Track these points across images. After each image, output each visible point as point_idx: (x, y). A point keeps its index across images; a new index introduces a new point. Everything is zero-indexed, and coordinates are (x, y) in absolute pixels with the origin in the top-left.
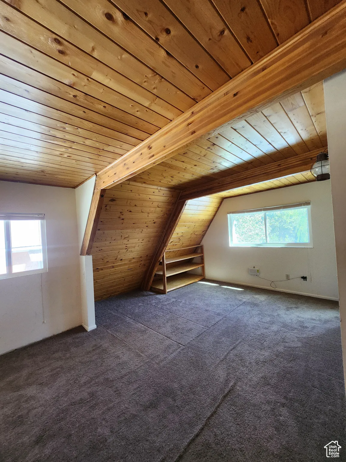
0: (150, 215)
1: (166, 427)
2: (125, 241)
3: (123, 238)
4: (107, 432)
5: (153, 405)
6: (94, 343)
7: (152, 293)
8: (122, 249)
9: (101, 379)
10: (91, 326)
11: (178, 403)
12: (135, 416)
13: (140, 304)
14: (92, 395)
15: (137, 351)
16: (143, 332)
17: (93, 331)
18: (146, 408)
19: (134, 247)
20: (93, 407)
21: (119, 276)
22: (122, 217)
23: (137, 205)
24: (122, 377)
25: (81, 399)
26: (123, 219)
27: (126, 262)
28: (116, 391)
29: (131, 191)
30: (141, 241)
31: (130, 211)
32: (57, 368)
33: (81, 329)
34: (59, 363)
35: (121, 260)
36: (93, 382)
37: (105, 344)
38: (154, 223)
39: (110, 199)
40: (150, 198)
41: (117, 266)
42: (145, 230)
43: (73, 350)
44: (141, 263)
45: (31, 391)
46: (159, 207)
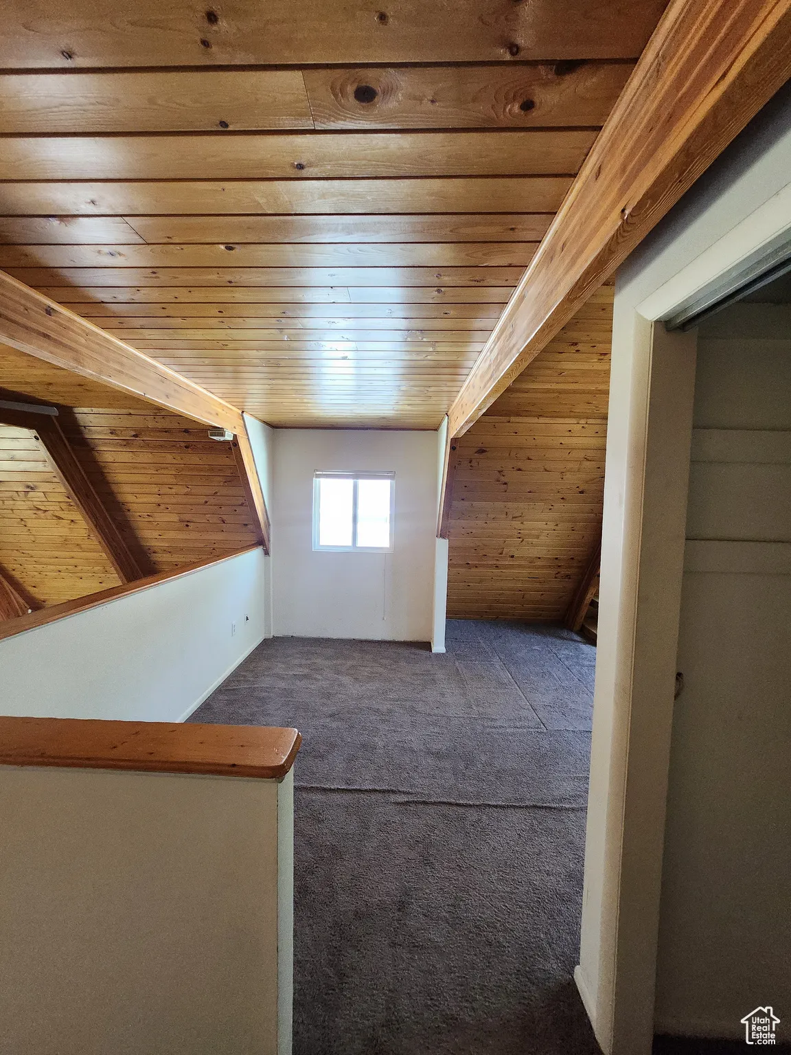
0: (568, 476)
1: (434, 777)
2: (516, 524)
3: (511, 517)
4: (381, 744)
5: (438, 755)
6: (429, 667)
7: (578, 638)
8: (511, 537)
9: (408, 704)
10: (439, 647)
11: (468, 773)
12: (413, 751)
13: (536, 647)
14: (390, 711)
15: (472, 700)
16: (502, 685)
17: (438, 655)
18: (429, 752)
19: (538, 537)
20: (383, 721)
21: (511, 585)
22: (503, 479)
23: (531, 457)
24: (429, 714)
25: (378, 709)
26: (505, 484)
27: (523, 563)
28: (412, 722)
29: (516, 433)
30: (551, 525)
31: (519, 470)
32: (377, 673)
33: (427, 646)
34: (381, 670)
35: (512, 557)
36: (399, 703)
37: (440, 675)
38: (582, 492)
39: (476, 450)
40: (561, 444)
41: (506, 567)
42: (558, 506)
43: (403, 664)
44: (559, 570)
45: (346, 680)
46: (588, 460)
